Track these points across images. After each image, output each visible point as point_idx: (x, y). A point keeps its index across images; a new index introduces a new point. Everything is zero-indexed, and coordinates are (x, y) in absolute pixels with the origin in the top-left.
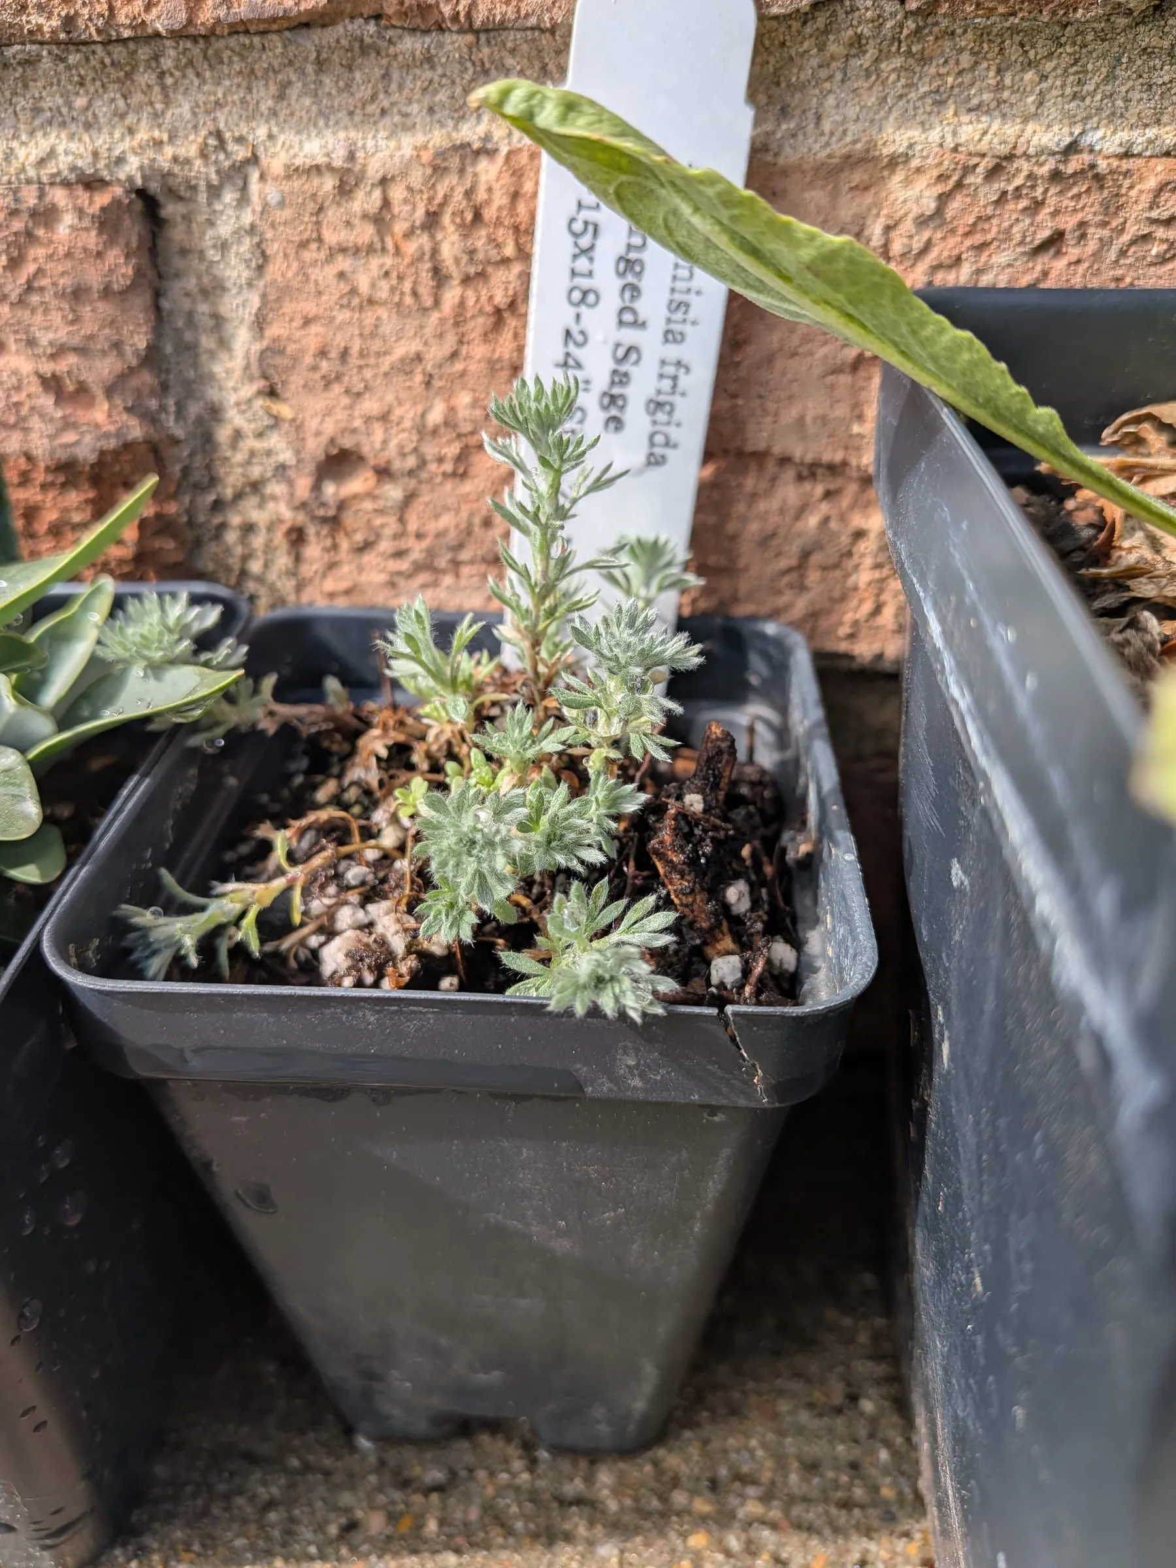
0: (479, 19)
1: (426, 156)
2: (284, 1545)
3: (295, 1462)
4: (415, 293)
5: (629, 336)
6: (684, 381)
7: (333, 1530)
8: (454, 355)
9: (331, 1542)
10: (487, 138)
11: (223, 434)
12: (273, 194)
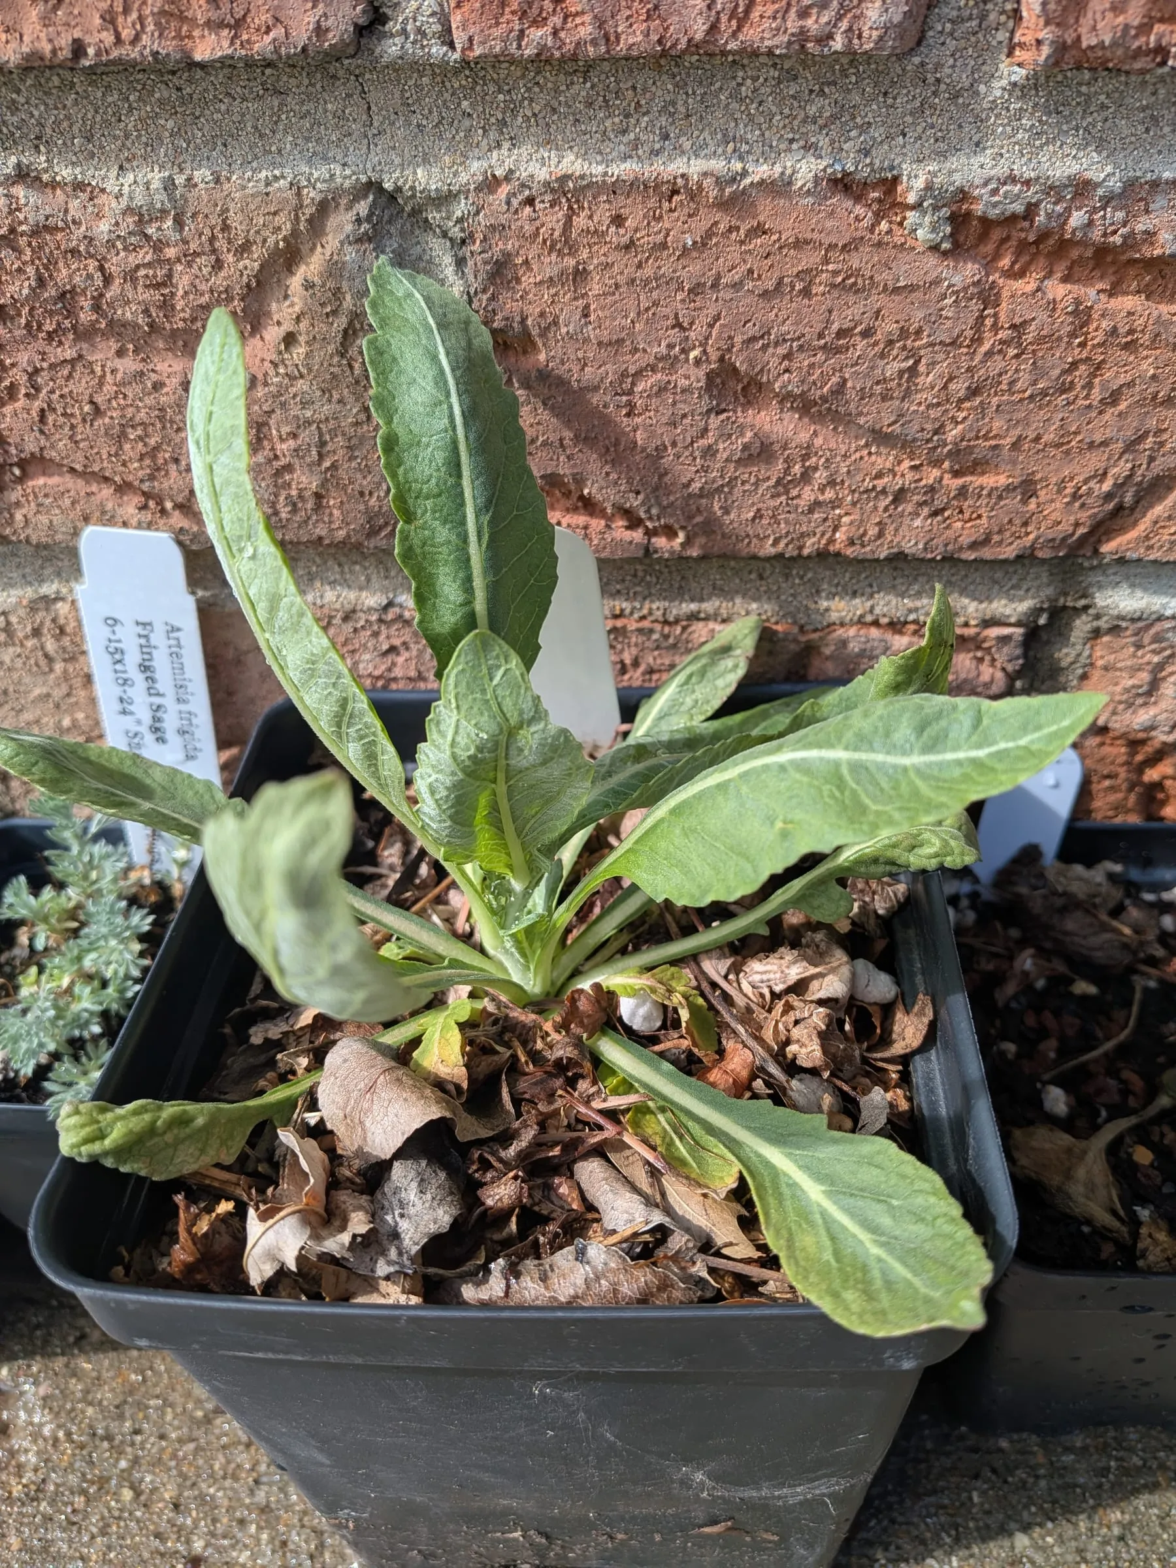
1: (25, 602)
2: (43, 1348)
3: (55, 1303)
4: (37, 665)
5: (157, 700)
6: (195, 721)
7: (71, 1339)
8: (68, 695)
9: (69, 1345)
10: (58, 592)
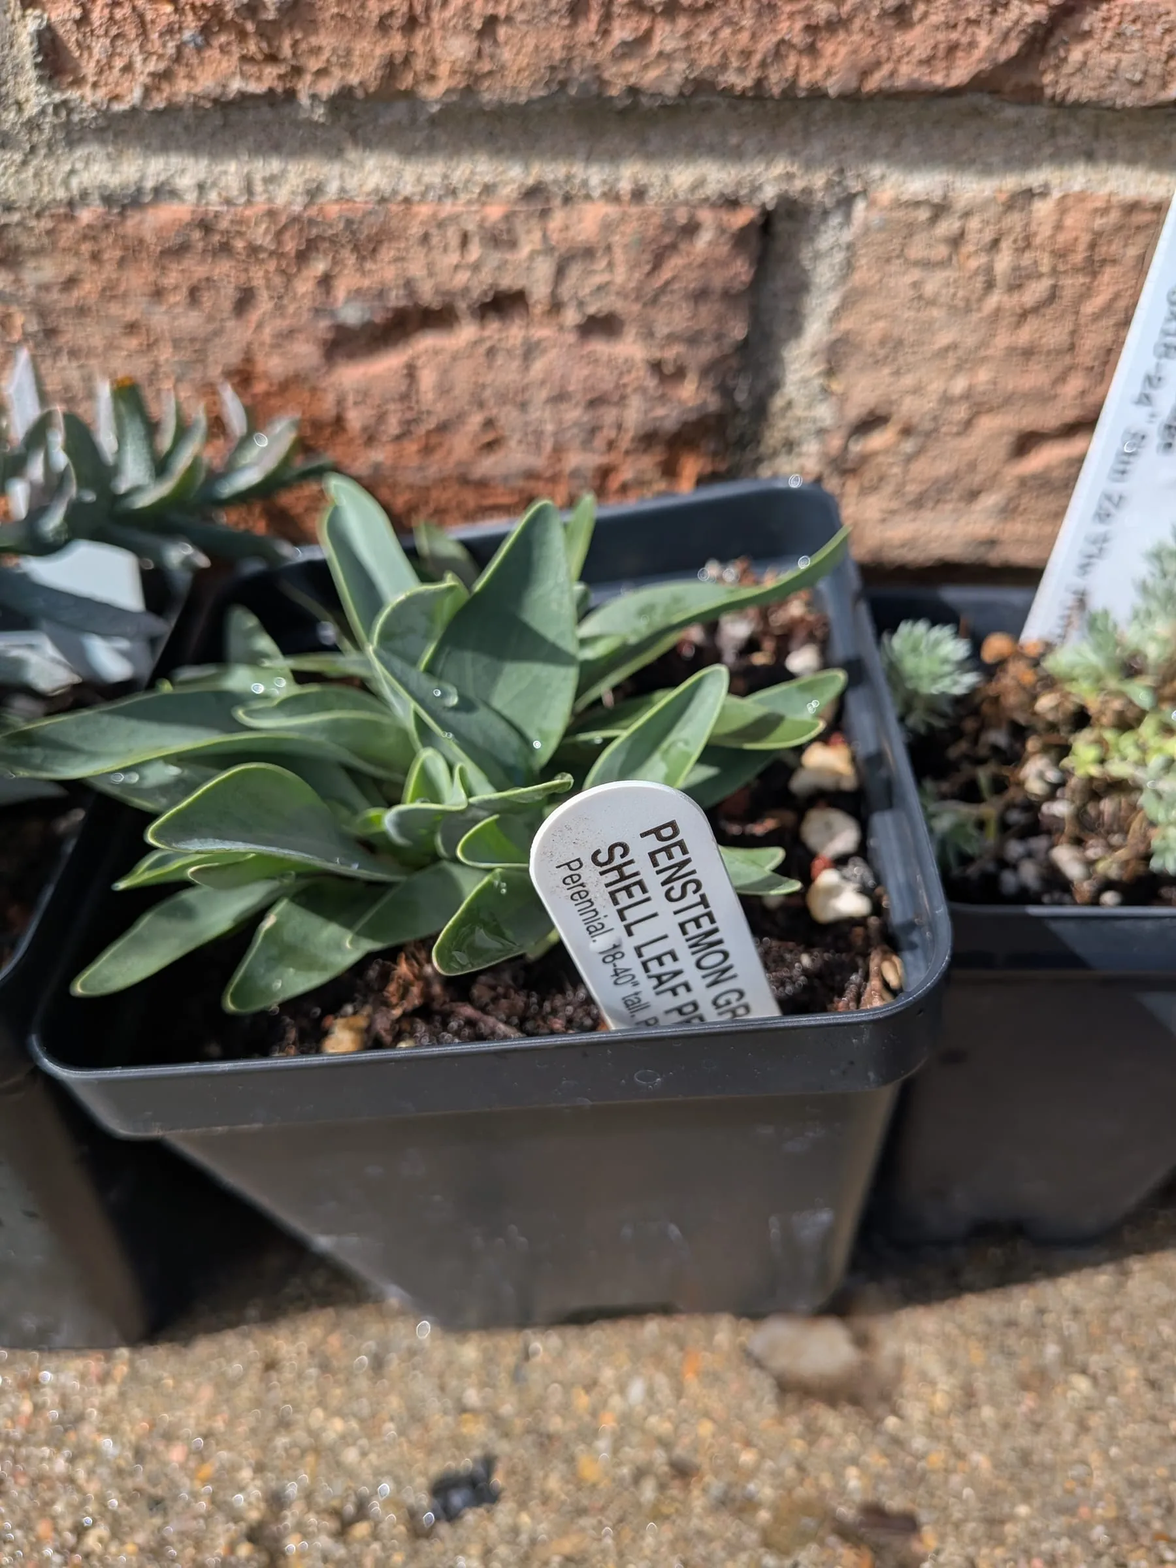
0: (1071, 98)
1: (1002, 197)
11: (778, 402)
12: (875, 217)
